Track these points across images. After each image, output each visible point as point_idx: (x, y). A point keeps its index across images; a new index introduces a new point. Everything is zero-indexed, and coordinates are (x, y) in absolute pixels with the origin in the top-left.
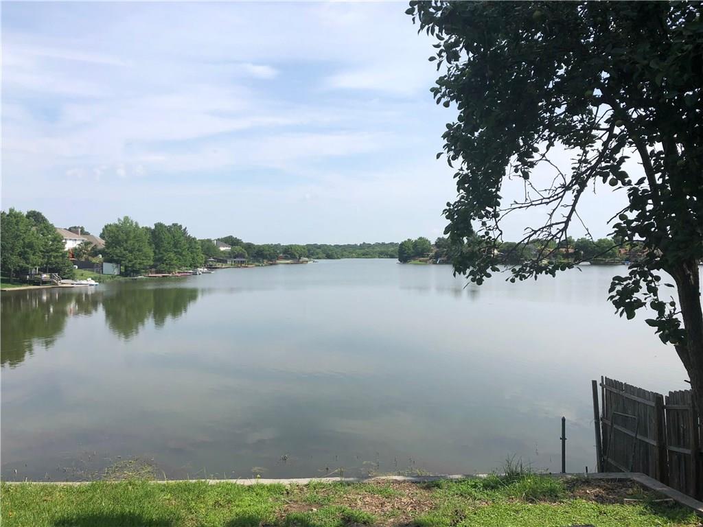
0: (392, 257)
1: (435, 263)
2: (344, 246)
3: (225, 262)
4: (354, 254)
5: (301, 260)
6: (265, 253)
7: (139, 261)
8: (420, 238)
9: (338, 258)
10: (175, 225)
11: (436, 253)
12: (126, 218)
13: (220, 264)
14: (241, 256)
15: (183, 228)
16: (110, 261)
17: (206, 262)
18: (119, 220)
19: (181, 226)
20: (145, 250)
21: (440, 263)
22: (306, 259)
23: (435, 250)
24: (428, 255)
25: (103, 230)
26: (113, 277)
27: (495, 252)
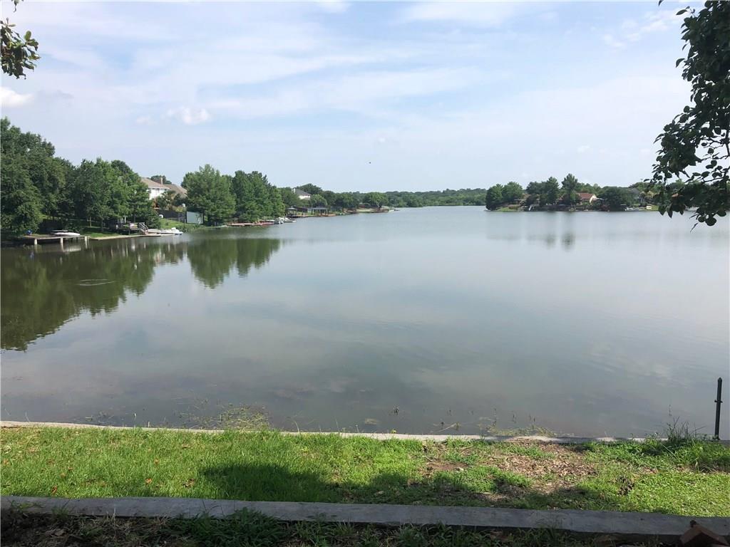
0: (478, 204)
1: (526, 210)
2: (426, 193)
3: (305, 211)
4: (437, 202)
5: (382, 209)
6: (344, 201)
7: (221, 210)
8: (511, 183)
9: (420, 206)
10: (255, 173)
11: (528, 199)
12: (208, 167)
13: (301, 213)
14: (322, 205)
15: (263, 176)
16: (193, 210)
17: (287, 211)
18: (200, 168)
19: (261, 174)
20: (227, 199)
21: (532, 210)
22: (387, 207)
23: (527, 196)
24: (519, 201)
25: (184, 178)
26: (197, 226)
27: (594, 197)
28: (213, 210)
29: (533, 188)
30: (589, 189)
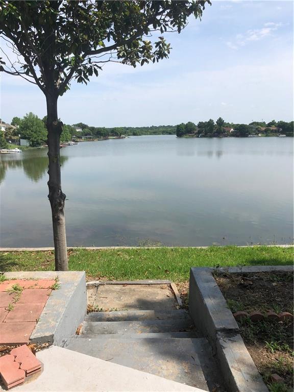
1: (198, 137)
2: (142, 128)
3: (81, 138)
4: (148, 133)
5: (121, 137)
6: (102, 132)
7: (40, 138)
8: (189, 122)
11: (198, 131)
12: (31, 113)
14: (89, 134)
16: (24, 138)
17: (72, 138)
18: (27, 114)
20: (43, 131)
21: (201, 137)
22: (124, 136)
24: (194, 132)
27: (232, 130)
28: (35, 138)
29: (201, 125)
30: (229, 126)
